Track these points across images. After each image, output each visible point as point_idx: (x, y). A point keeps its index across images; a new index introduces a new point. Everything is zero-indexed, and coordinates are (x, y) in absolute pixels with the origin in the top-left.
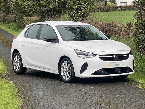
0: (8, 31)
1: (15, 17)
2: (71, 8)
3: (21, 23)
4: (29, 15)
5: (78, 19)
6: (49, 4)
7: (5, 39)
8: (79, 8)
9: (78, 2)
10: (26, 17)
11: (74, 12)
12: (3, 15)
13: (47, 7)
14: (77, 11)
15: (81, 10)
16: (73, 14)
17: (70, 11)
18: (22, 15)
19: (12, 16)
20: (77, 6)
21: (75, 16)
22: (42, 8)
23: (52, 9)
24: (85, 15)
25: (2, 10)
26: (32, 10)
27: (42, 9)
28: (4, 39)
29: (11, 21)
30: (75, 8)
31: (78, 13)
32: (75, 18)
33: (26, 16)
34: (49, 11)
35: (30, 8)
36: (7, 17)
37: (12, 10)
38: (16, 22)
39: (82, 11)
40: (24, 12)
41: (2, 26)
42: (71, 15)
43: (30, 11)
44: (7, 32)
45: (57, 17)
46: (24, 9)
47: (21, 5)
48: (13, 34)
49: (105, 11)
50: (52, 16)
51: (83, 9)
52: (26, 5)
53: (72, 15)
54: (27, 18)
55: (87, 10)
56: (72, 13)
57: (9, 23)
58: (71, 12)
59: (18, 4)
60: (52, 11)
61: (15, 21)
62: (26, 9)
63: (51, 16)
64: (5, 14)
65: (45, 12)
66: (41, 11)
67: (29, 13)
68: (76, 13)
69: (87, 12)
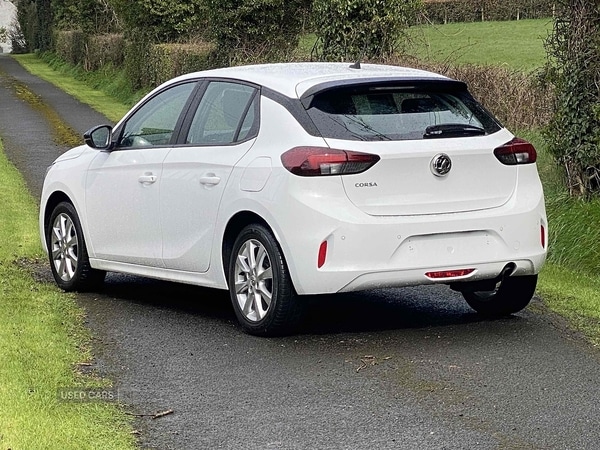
0: (89, 102)
1: (122, 45)
2: (329, 8)
3: (144, 69)
4: (174, 36)
5: (355, 53)
7: (73, 134)
8: (358, 10)
10: (162, 42)
12: (74, 33)
14: (350, 21)
15: (368, 17)
17: (323, 23)
18: (145, 35)
19: (111, 37)
22: (221, 6)
23: (260, 10)
24: (384, 39)
25: (71, 12)
26: (187, 14)
27: (220, 10)
28: (67, 135)
29: (106, 61)
30: (344, 10)
31: (357, 30)
32: (342, 51)
33: (162, 38)
34: (248, 18)
35: (177, 8)
36: (87, 41)
37: (110, 15)
38: (124, 62)
39: (370, 20)
41: (69, 80)
42: (327, 36)
43: (180, 19)
44: (86, 106)
45: (281, 45)
46: (152, 10)
48: (107, 112)
49: (507, 19)
50: (260, 39)
51: (374, 12)
53: (332, 38)
54: (167, 47)
55: (389, 16)
56: (331, 29)
57: (96, 67)
58: (329, 24)
60: (261, 19)
61: (119, 61)
62: (162, 11)
63: (257, 40)
64: (80, 30)
65: (233, 25)
66: (216, 18)
67: (176, 27)
69: (391, 25)
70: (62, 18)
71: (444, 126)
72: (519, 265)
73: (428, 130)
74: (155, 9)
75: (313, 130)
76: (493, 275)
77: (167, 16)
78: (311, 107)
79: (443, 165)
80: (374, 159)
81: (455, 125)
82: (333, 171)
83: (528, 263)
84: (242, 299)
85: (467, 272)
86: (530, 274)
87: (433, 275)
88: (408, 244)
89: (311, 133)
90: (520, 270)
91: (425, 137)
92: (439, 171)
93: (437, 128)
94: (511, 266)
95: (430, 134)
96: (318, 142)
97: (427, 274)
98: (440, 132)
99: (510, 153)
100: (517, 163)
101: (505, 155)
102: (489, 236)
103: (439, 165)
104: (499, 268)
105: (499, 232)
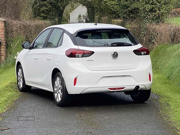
2: (144, 8)
4: (119, 17)
6: (131, 4)
8: (152, 9)
9: (151, 1)
11: (147, 14)
13: (129, 7)
15: (155, 11)
16: (146, 15)
20: (149, 7)
21: (147, 18)
23: (134, 9)
24: (160, 18)
30: (148, 9)
31: (152, 15)
32: (147, 22)
33: (115, 18)
34: (131, 12)
36: (101, 19)
40: (114, 14)
46: (113, 10)
47: (109, 5)
50: (135, 18)
51: (157, 10)
52: (116, 5)
53: (144, 18)
55: (162, 11)
58: (144, 13)
59: (106, 3)
65: (126, 14)
68: (149, 15)
70: (97, 12)
71: (117, 43)
72: (141, 87)
73: (112, 44)
74: (114, 9)
75: (75, 44)
76: (132, 89)
77: (117, 11)
78: (76, 36)
79: (115, 55)
80: (93, 53)
81: (121, 43)
82: (80, 56)
83: (144, 86)
84: (56, 95)
85: (122, 88)
86: (145, 89)
87: (111, 89)
88: (103, 79)
89: (75, 45)
90: (141, 88)
91: (111, 46)
92: (114, 57)
93: (115, 43)
94: (138, 87)
95: (113, 45)
96: (76, 47)
97: (109, 89)
98: (116, 45)
99: (140, 52)
100: (142, 55)
101: (137, 52)
102: (130, 77)
103: (114, 55)
104: (134, 87)
105: (133, 76)
